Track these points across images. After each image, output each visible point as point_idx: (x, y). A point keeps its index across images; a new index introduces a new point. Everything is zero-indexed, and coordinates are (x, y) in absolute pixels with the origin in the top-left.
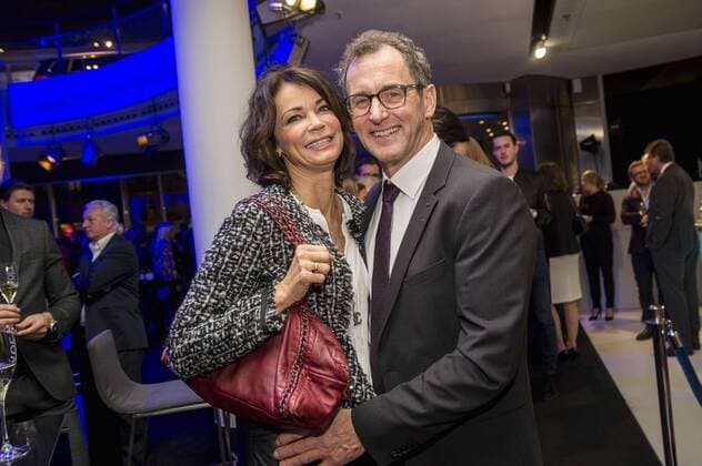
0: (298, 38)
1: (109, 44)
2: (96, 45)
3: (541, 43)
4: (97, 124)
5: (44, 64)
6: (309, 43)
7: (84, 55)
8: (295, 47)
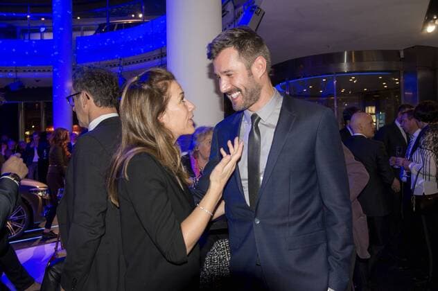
0: (256, 10)
1: (141, 16)
2: (133, 16)
3: (432, 21)
4: (126, 64)
5: (101, 26)
6: (264, 13)
7: (125, 21)
8: (254, 15)
